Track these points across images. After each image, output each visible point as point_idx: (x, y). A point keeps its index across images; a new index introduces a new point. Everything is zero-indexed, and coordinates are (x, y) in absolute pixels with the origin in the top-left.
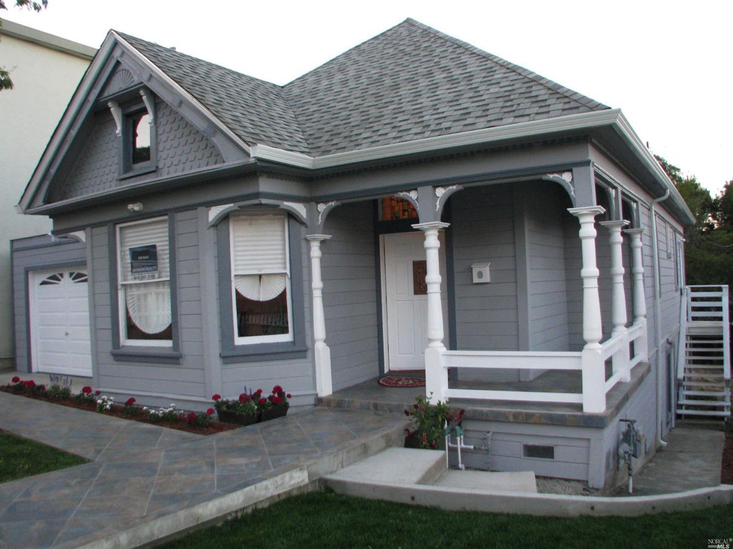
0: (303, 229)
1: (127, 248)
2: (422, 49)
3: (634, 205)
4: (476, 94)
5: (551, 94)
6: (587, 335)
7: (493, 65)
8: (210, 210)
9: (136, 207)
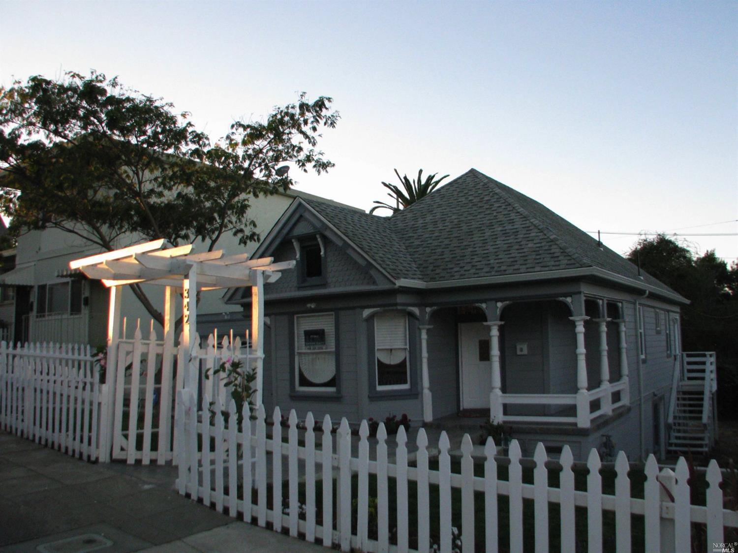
0: (417, 322)
1: (303, 330)
2: (485, 202)
3: (620, 305)
4: (520, 247)
5: (562, 252)
6: (579, 385)
7: (530, 224)
8: (364, 311)
9: (313, 306)
